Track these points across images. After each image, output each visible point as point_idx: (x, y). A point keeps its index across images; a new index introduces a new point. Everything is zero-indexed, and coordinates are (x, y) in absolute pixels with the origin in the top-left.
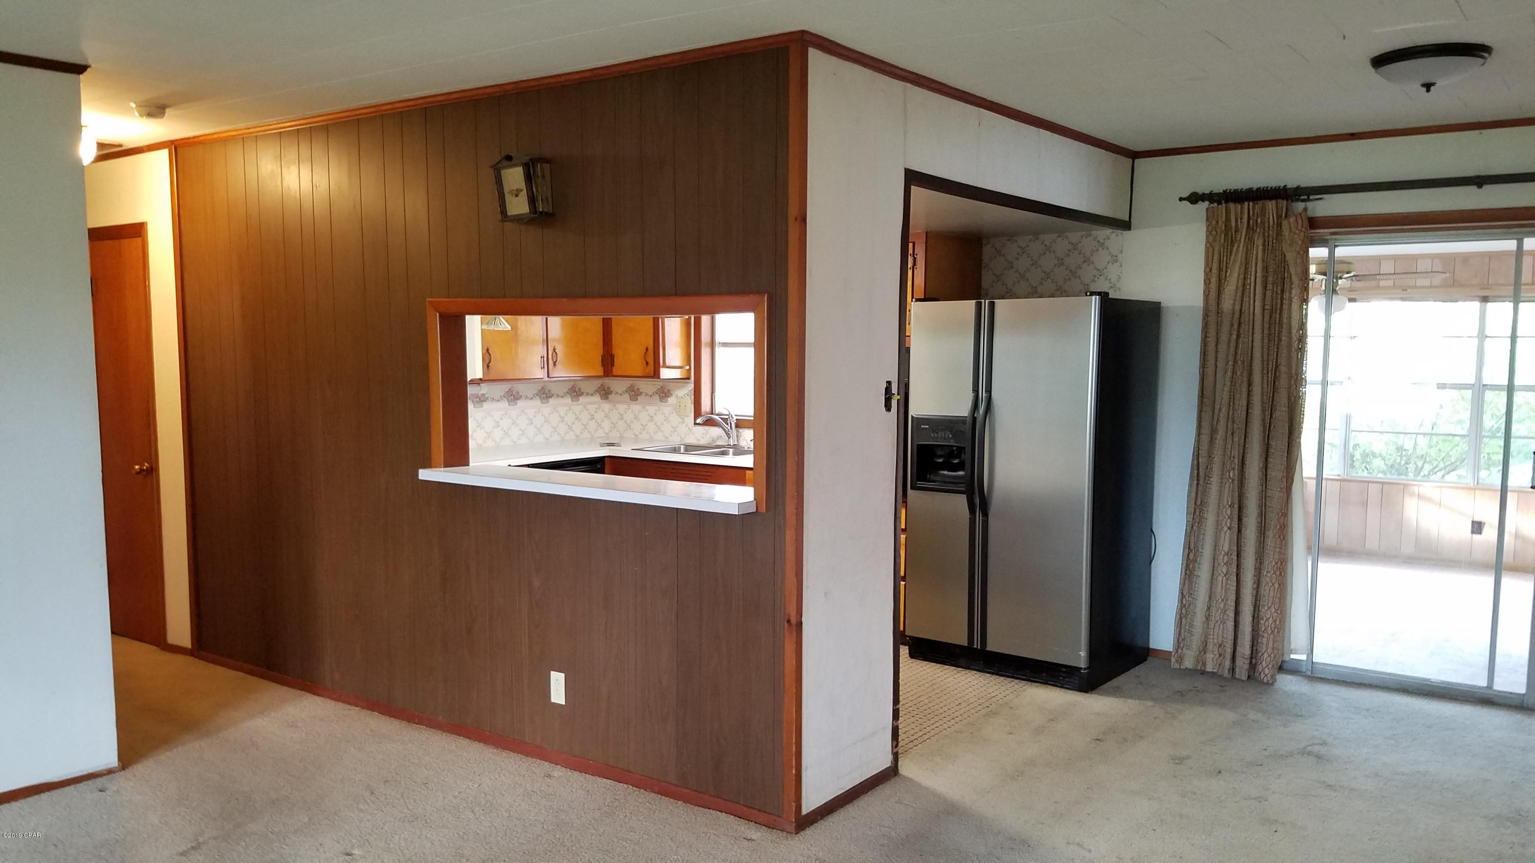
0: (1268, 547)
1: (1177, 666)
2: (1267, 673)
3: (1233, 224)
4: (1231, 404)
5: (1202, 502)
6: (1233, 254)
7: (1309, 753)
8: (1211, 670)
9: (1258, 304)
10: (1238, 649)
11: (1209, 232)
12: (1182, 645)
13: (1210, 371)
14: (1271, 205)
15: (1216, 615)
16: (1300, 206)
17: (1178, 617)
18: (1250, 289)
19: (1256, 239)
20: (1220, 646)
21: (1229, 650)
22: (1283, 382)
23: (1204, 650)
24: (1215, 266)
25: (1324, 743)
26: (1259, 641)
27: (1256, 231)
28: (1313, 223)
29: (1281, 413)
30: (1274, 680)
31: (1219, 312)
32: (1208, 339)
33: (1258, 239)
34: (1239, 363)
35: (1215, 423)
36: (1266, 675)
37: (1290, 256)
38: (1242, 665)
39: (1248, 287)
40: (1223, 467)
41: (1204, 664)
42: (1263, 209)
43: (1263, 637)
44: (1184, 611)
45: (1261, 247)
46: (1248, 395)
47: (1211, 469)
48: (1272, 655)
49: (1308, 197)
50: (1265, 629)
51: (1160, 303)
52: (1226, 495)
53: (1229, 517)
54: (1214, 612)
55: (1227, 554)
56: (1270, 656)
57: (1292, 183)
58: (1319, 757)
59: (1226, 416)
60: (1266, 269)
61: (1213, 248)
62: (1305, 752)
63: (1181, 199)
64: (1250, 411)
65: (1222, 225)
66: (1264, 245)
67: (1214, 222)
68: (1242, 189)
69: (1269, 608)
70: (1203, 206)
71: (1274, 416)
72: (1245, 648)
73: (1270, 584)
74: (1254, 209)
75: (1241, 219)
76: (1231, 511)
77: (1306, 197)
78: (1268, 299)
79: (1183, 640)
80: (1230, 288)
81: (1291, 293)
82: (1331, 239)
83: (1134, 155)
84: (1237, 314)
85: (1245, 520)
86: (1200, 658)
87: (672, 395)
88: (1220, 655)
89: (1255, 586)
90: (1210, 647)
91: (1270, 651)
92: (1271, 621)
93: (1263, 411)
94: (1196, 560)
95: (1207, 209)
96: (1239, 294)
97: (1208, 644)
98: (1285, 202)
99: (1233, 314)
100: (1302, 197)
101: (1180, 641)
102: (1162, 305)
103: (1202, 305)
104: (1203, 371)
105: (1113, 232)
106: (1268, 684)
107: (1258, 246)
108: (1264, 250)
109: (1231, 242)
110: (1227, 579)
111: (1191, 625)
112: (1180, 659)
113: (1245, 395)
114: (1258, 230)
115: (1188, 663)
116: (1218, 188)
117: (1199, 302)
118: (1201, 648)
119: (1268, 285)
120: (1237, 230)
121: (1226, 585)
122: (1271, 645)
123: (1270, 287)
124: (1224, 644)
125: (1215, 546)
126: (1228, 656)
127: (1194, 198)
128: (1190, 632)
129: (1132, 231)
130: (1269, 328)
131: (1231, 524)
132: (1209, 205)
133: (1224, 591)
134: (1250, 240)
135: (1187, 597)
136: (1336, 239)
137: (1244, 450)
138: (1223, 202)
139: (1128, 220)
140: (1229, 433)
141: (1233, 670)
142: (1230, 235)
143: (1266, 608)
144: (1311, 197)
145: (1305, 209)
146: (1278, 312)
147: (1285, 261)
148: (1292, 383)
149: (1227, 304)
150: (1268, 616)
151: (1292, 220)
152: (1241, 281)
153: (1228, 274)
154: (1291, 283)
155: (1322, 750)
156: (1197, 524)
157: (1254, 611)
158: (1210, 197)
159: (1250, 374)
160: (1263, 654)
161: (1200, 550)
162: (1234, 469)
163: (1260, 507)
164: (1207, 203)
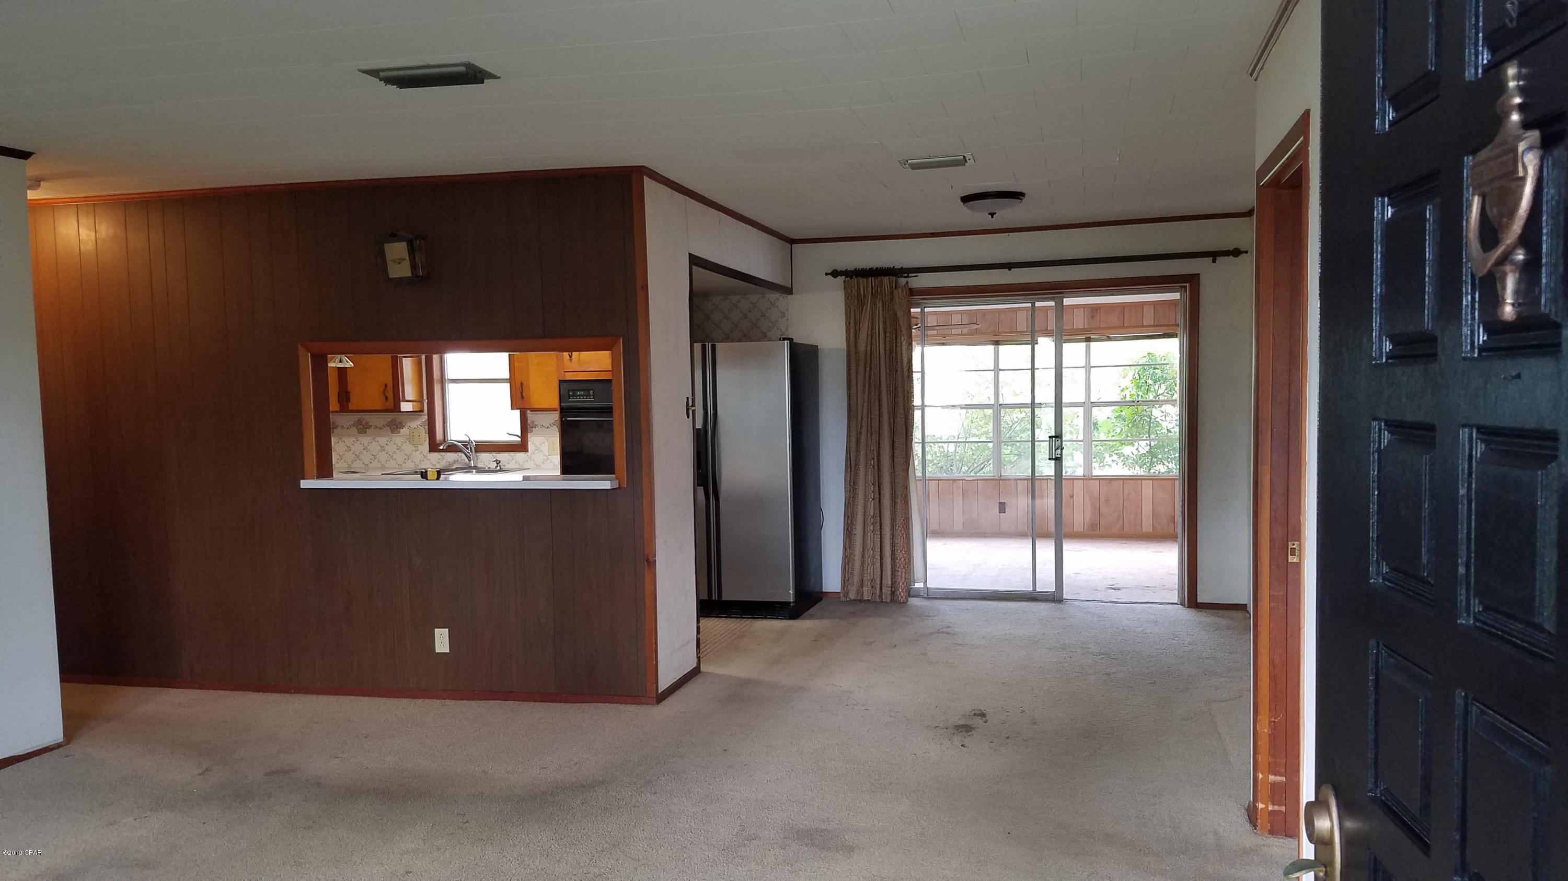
0: (898, 510)
1: (844, 599)
2: (902, 595)
3: (862, 292)
4: (869, 414)
5: (854, 483)
6: (863, 313)
7: (943, 632)
8: (866, 599)
9: (882, 346)
10: (884, 581)
11: (846, 298)
12: (846, 584)
13: (853, 392)
14: (886, 280)
15: (868, 560)
16: (902, 281)
17: (843, 564)
18: (876, 336)
19: (877, 302)
20: (872, 580)
21: (878, 582)
22: (900, 398)
23: (862, 585)
24: (852, 321)
25: (949, 627)
26: (896, 574)
27: (877, 297)
28: (912, 292)
29: (900, 420)
30: (907, 601)
31: (857, 353)
32: (851, 371)
33: (879, 302)
34: (872, 386)
35: (859, 429)
36: (902, 597)
37: (899, 314)
38: (887, 591)
39: (875, 335)
40: (867, 458)
41: (862, 595)
42: (881, 281)
43: (898, 571)
44: (847, 560)
45: (881, 309)
46: (880, 409)
47: (859, 459)
48: (905, 583)
49: (908, 275)
50: (900, 566)
51: (817, 346)
52: (870, 477)
53: (873, 492)
54: (867, 558)
55: (873, 517)
56: (903, 584)
57: (898, 266)
58: (948, 633)
59: (866, 423)
60: (885, 323)
61: (850, 308)
62: (939, 632)
63: (826, 274)
64: (881, 419)
65: (855, 293)
66: (883, 307)
67: (850, 291)
68: (866, 268)
69: (901, 551)
70: (841, 279)
71: (896, 421)
72: (888, 581)
73: (901, 535)
74: (875, 282)
75: (867, 289)
76: (874, 487)
77: (907, 275)
78: (888, 345)
79: (848, 580)
80: (863, 336)
81: (901, 339)
82: (922, 303)
83: (793, 241)
84: (869, 353)
85: (882, 492)
86: (860, 591)
87: (404, 426)
88: (872, 587)
89: (892, 537)
90: (865, 583)
91: (903, 580)
92: (903, 559)
93: (889, 419)
94: (853, 524)
95: (844, 281)
96: (869, 339)
97: (864, 581)
98: (894, 278)
99: (866, 353)
100: (905, 275)
101: (845, 581)
102: (819, 347)
103: (846, 348)
104: (850, 394)
105: (781, 296)
106: (903, 603)
107: (879, 308)
108: (883, 310)
109: (862, 305)
110: (874, 534)
111: (853, 569)
112: (846, 594)
113: (877, 408)
114: (879, 297)
115: (852, 596)
116: (851, 267)
117: (844, 346)
118: (860, 584)
119: (887, 334)
120: (864, 296)
121: (873, 539)
122: (903, 576)
123: (888, 335)
124: (875, 579)
125: (865, 512)
126: (878, 587)
127: (835, 274)
128: (852, 574)
129: (794, 295)
130: (889, 363)
131: (874, 496)
132: (845, 278)
133: (872, 543)
134: (874, 304)
135: (848, 550)
136: (925, 303)
137: (879, 445)
138: (854, 277)
139: (790, 287)
140: (869, 434)
141: (881, 596)
142: (860, 300)
143: (899, 551)
144: (910, 275)
145: (907, 283)
146: (894, 352)
147: (897, 318)
148: (906, 399)
149: (862, 347)
150: (901, 557)
151: (900, 290)
152: (870, 332)
153: (861, 326)
154: (901, 332)
155: (949, 630)
156: (852, 499)
157: (892, 554)
158: (847, 274)
159: (880, 394)
160: (899, 583)
161: (855, 516)
162: (873, 459)
163: (891, 483)
164: (843, 277)
